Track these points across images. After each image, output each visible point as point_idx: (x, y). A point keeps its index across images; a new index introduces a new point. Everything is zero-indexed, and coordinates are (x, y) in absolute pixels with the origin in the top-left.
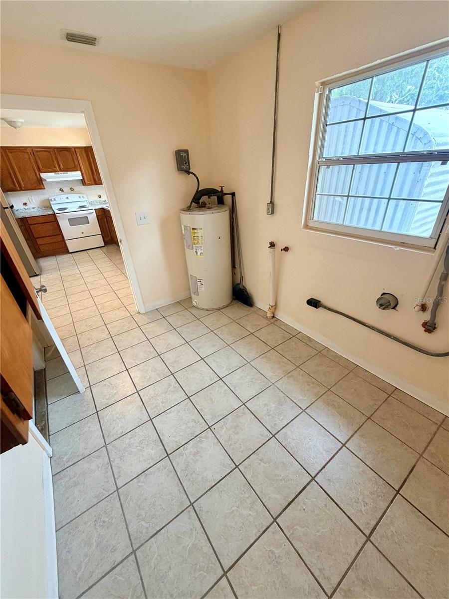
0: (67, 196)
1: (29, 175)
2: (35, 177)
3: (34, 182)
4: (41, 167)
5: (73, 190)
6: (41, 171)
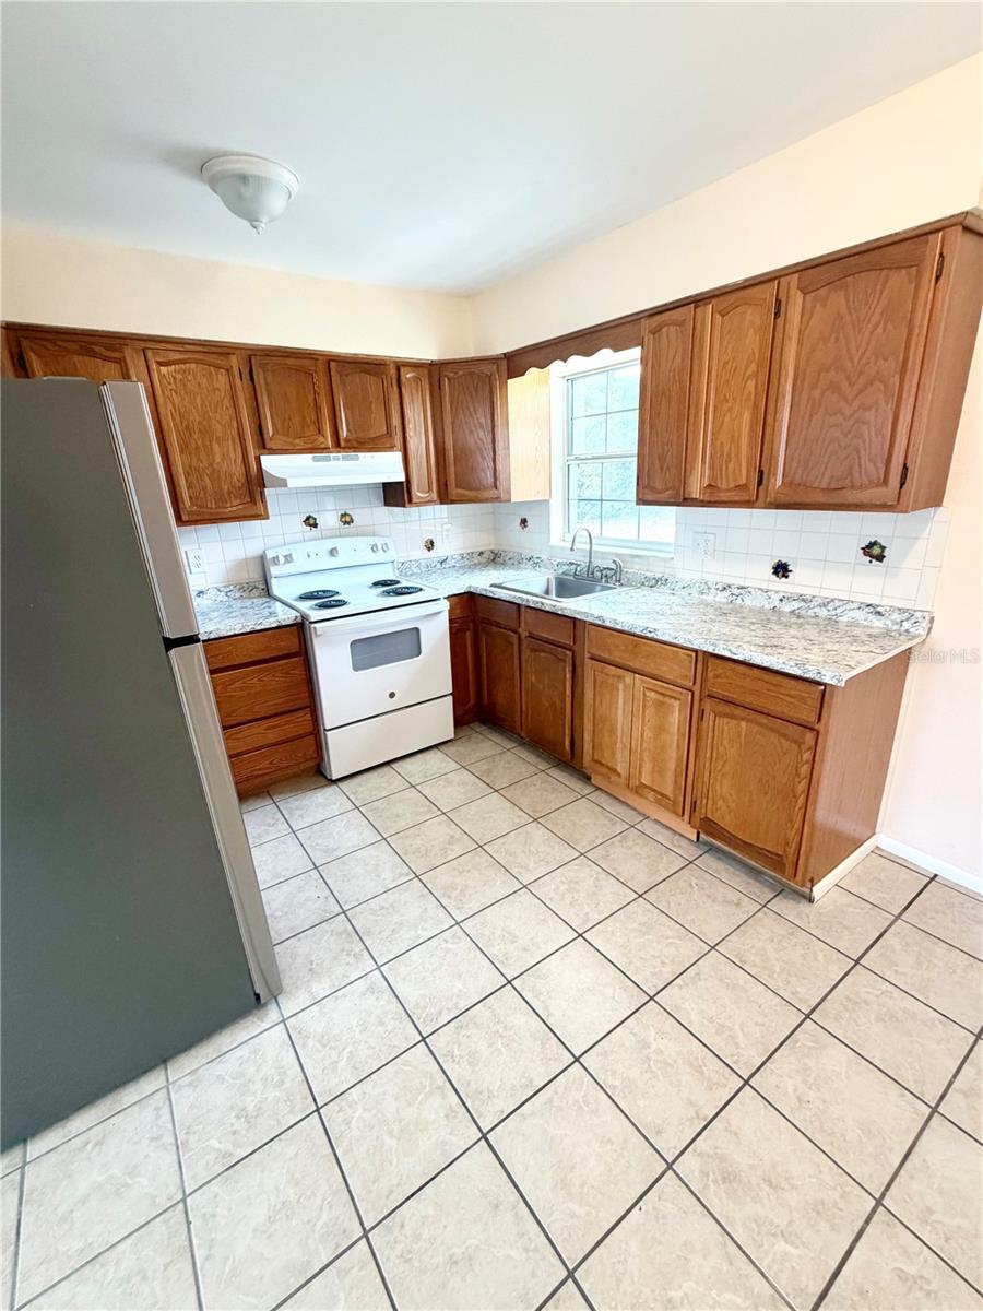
0: (330, 544)
1: (218, 459)
2: (238, 471)
3: (230, 492)
4: (269, 430)
5: (349, 523)
6: (268, 446)
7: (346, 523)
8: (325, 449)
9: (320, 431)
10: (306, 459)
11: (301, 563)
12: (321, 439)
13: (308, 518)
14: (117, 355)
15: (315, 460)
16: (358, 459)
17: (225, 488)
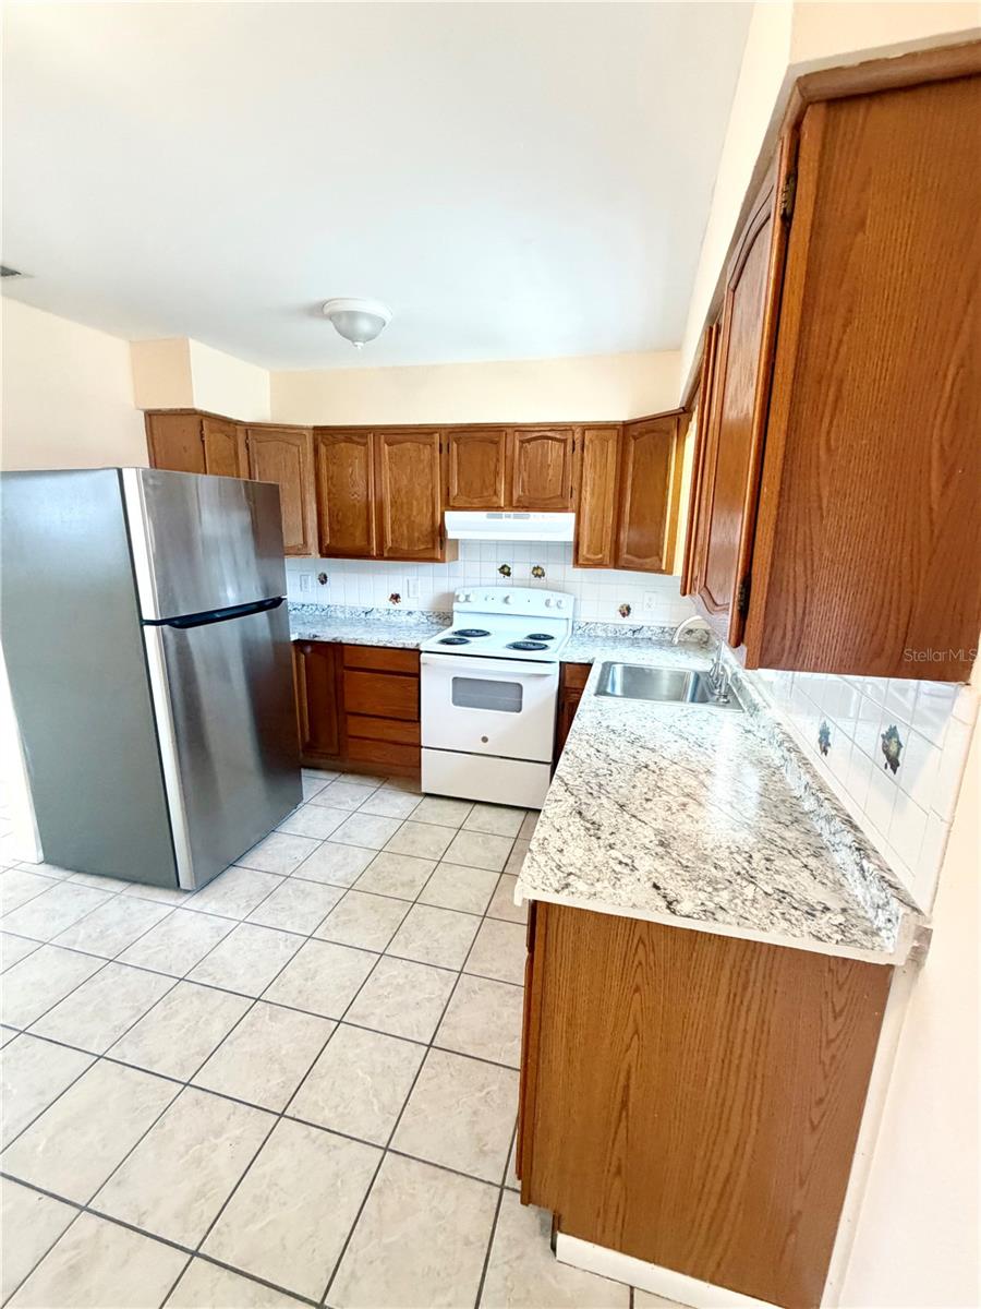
1: (415, 513)
2: (427, 523)
3: (419, 538)
4: (455, 491)
5: (540, 576)
6: (451, 504)
7: (537, 575)
8: (499, 508)
9: (495, 493)
10: (481, 516)
11: (477, 604)
12: (495, 499)
13: (503, 567)
14: (363, 441)
15: (488, 517)
16: (527, 518)
17: (416, 535)
